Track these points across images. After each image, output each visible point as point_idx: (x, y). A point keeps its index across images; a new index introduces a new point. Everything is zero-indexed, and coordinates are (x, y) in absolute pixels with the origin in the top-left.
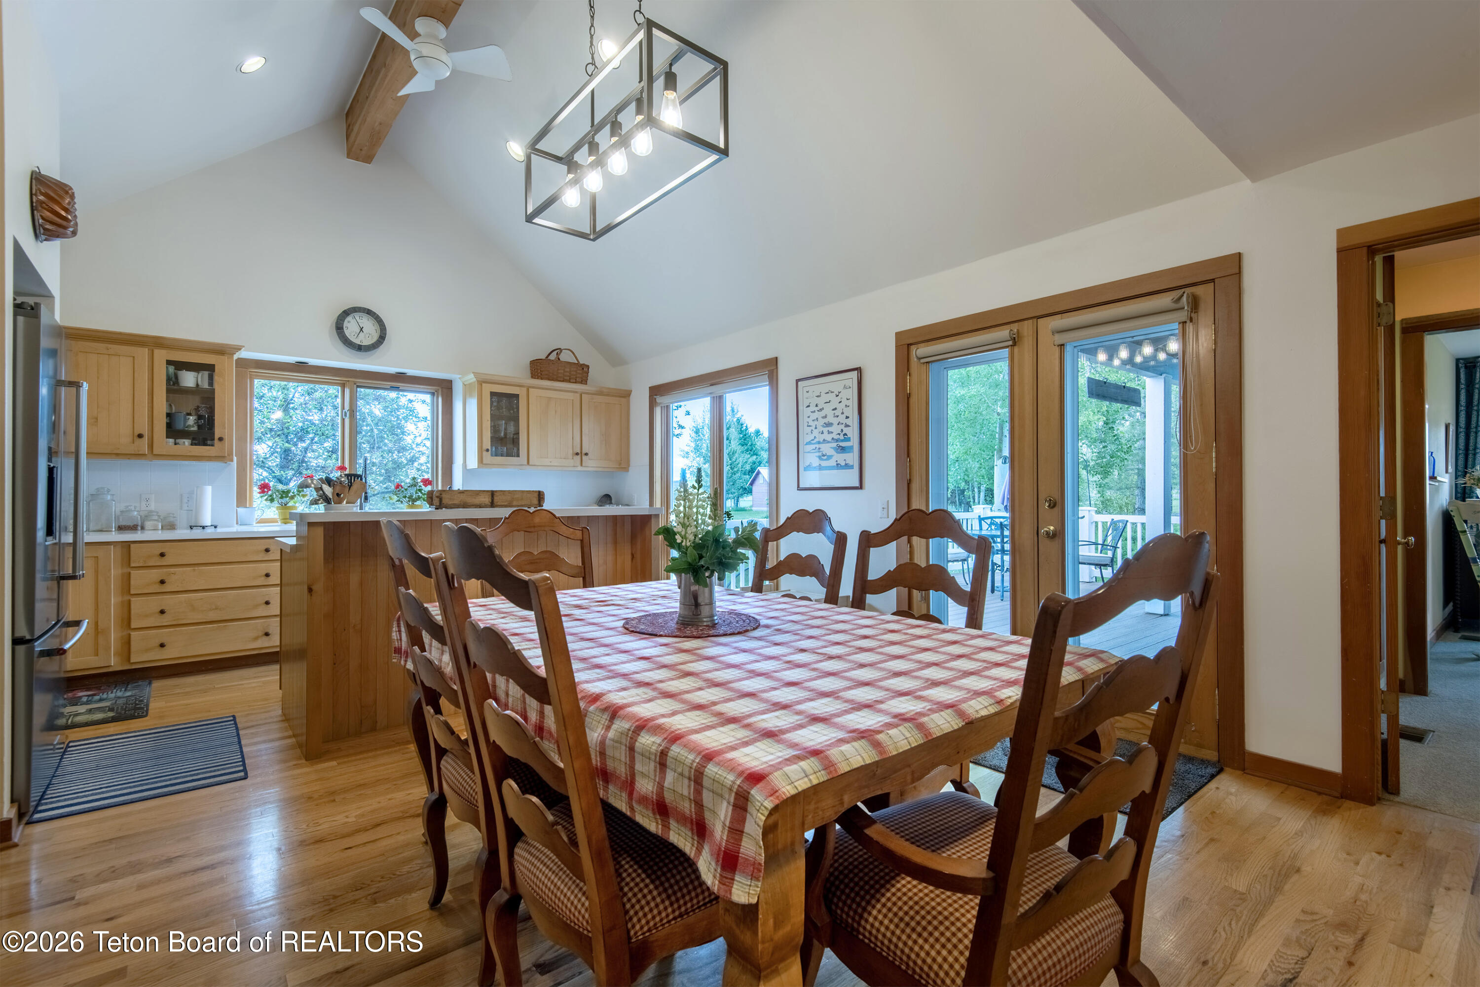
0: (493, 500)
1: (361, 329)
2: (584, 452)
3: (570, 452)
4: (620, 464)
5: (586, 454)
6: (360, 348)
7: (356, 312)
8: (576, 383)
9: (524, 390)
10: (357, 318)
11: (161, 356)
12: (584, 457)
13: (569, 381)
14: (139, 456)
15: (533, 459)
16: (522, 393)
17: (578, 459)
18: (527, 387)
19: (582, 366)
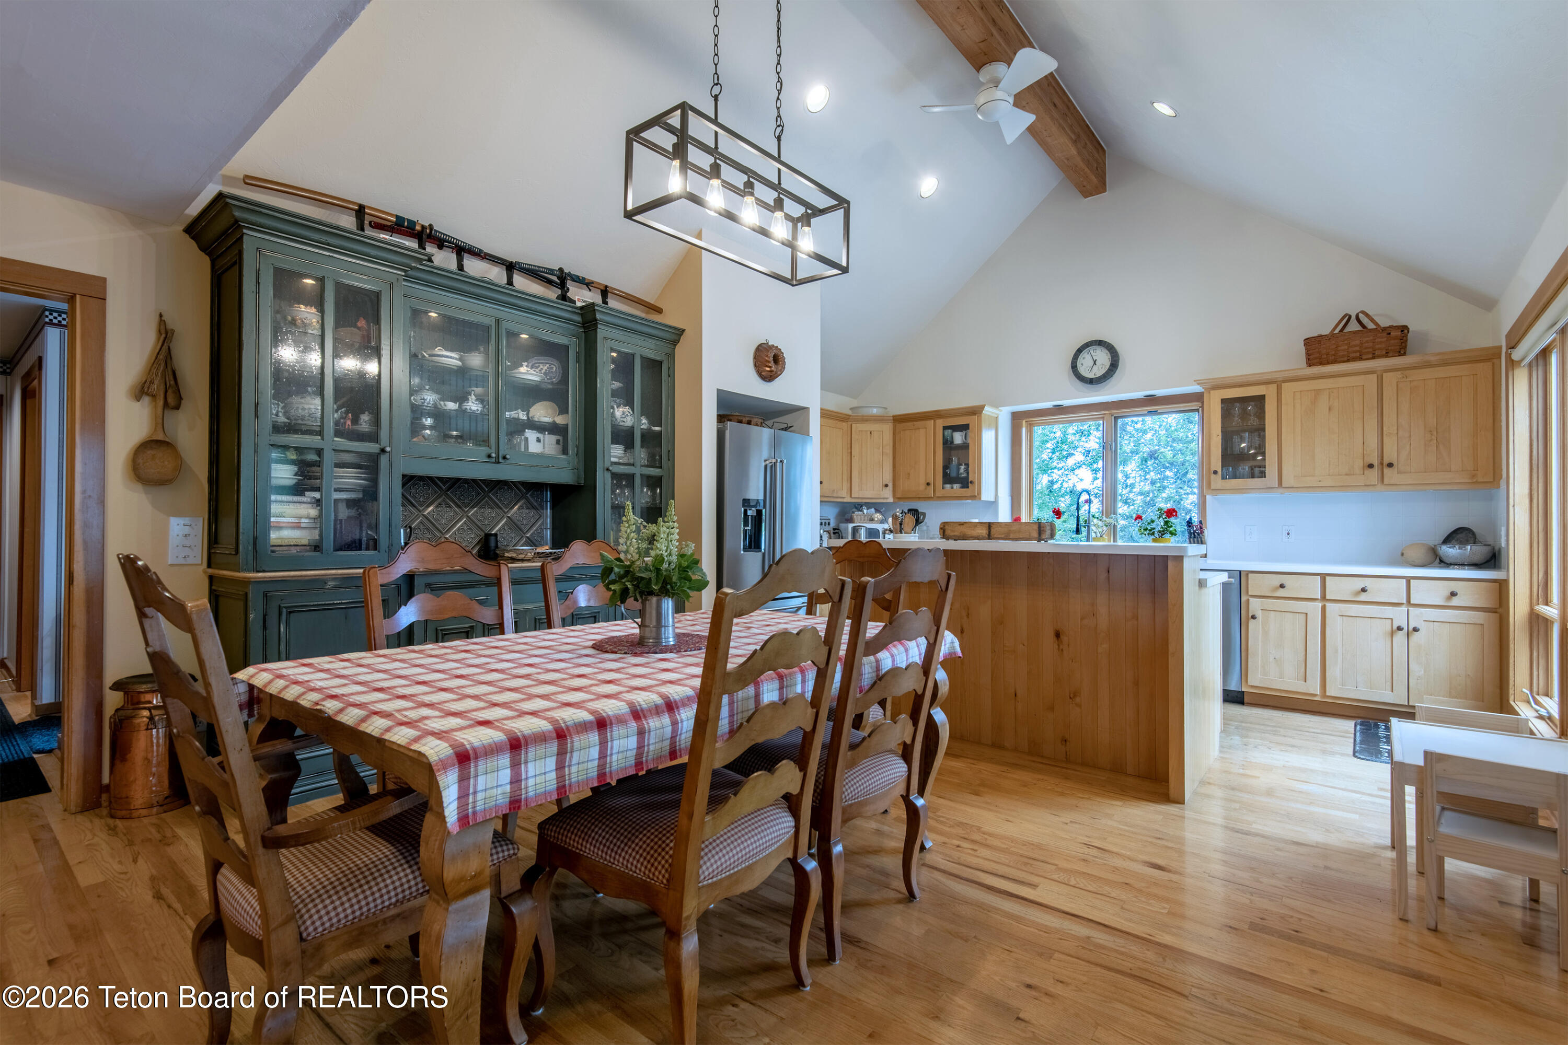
0: (990, 532)
1: (1095, 363)
2: (1386, 461)
3: (1359, 463)
4: (1473, 476)
5: (1390, 465)
6: (1091, 381)
7: (1088, 346)
8: (1373, 358)
9: (1273, 387)
10: (1092, 352)
11: (940, 423)
12: (1387, 471)
13: (1360, 358)
14: (929, 498)
15: (1288, 480)
16: (1269, 392)
17: (1373, 474)
18: (1278, 383)
19: (1387, 330)
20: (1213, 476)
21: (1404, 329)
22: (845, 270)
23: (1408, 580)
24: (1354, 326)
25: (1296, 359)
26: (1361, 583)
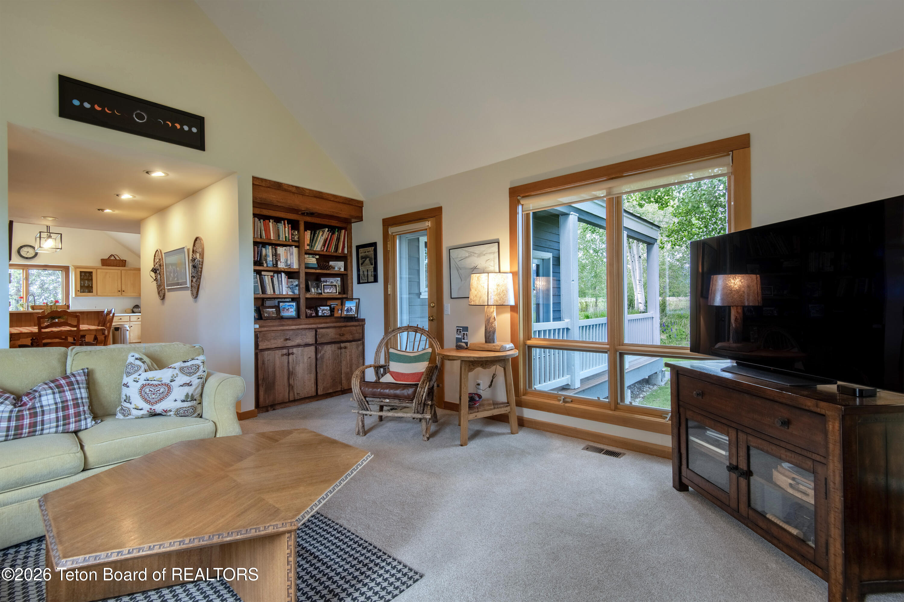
1: (28, 252)
2: (123, 290)
3: (116, 290)
6: (27, 258)
7: (25, 246)
8: (118, 266)
10: (26, 249)
12: (123, 293)
13: (116, 266)
15: (99, 293)
16: (94, 271)
17: (120, 293)
18: (97, 269)
19: (123, 260)
20: (77, 292)
21: (125, 261)
22: (61, 249)
23: (130, 316)
24: (113, 258)
25: (99, 264)
26: (120, 318)
